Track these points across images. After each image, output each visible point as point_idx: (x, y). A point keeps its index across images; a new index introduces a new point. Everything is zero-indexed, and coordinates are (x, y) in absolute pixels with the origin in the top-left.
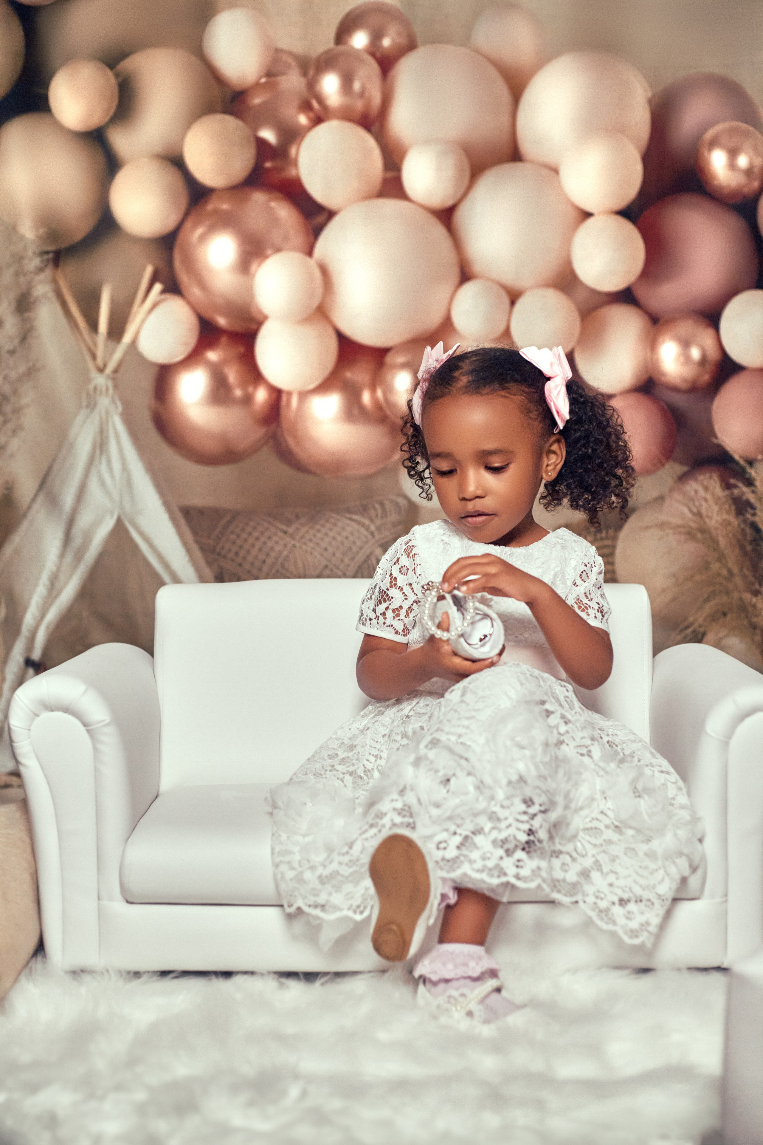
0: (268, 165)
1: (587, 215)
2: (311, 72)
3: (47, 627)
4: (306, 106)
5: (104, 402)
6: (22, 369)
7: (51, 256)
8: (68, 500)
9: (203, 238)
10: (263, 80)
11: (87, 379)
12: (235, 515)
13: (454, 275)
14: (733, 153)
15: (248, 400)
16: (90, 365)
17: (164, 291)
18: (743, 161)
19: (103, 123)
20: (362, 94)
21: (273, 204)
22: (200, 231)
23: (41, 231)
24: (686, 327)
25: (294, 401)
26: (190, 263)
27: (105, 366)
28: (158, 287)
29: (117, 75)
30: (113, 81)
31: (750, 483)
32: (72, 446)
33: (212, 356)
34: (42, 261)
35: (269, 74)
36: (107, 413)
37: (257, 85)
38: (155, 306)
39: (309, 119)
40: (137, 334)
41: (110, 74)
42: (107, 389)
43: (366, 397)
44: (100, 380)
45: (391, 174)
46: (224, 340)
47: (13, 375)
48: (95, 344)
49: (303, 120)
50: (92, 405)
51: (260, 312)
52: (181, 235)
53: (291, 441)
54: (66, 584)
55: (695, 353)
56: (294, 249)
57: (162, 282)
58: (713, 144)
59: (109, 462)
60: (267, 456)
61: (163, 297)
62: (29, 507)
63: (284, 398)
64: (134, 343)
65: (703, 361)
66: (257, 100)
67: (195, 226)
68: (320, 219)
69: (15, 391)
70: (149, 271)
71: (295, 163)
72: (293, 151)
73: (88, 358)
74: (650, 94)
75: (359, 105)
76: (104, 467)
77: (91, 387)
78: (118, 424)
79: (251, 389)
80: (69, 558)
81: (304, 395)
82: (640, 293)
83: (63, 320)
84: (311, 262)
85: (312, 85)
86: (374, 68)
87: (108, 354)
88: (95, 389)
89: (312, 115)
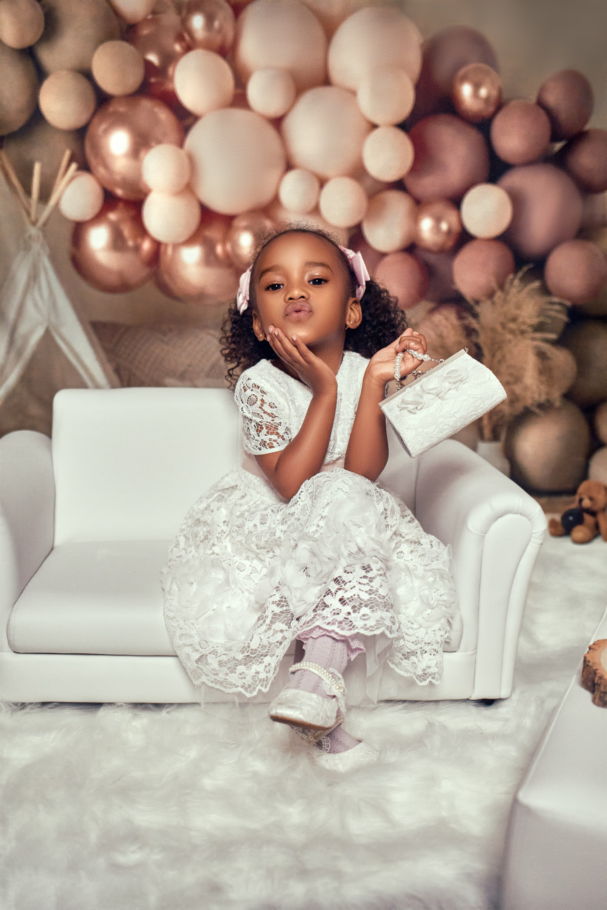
0: (153, 80)
1: (374, 126)
2: (184, 12)
4: (180, 38)
5: (36, 247)
8: (11, 315)
9: (106, 132)
10: (150, 17)
11: (24, 230)
12: (128, 328)
13: (282, 165)
14: (477, 87)
15: (137, 248)
16: (26, 219)
17: (78, 169)
18: (483, 92)
19: (33, 43)
20: (220, 30)
21: (156, 109)
22: (103, 127)
24: (439, 208)
25: (170, 251)
26: (97, 149)
27: (37, 220)
28: (74, 166)
29: (43, 7)
30: (40, 12)
31: (475, 316)
32: (14, 276)
33: (113, 216)
35: (154, 12)
36: (39, 254)
37: (145, 20)
38: (72, 179)
39: (182, 47)
40: (59, 199)
41: (38, 6)
42: (38, 238)
43: (219, 249)
44: (33, 231)
45: (239, 91)
46: (121, 205)
48: (29, 204)
49: (178, 48)
50: (27, 248)
51: (146, 186)
52: (91, 129)
53: (166, 278)
54: (11, 371)
55: (444, 226)
56: (170, 142)
57: (77, 161)
58: (464, 79)
59: (40, 288)
60: (150, 287)
61: (78, 173)
63: (162, 248)
64: (57, 205)
65: (449, 232)
66: (145, 31)
67: (100, 123)
68: (188, 121)
70: (67, 154)
71: (171, 79)
72: (170, 70)
73: (24, 214)
74: (421, 41)
75: (218, 40)
76: (36, 294)
77: (27, 235)
78: (46, 262)
79: (139, 240)
80: (12, 355)
81: (177, 246)
82: (410, 183)
84: (182, 153)
85: (185, 23)
86: (229, 11)
87: (39, 212)
88: (30, 237)
89: (184, 44)
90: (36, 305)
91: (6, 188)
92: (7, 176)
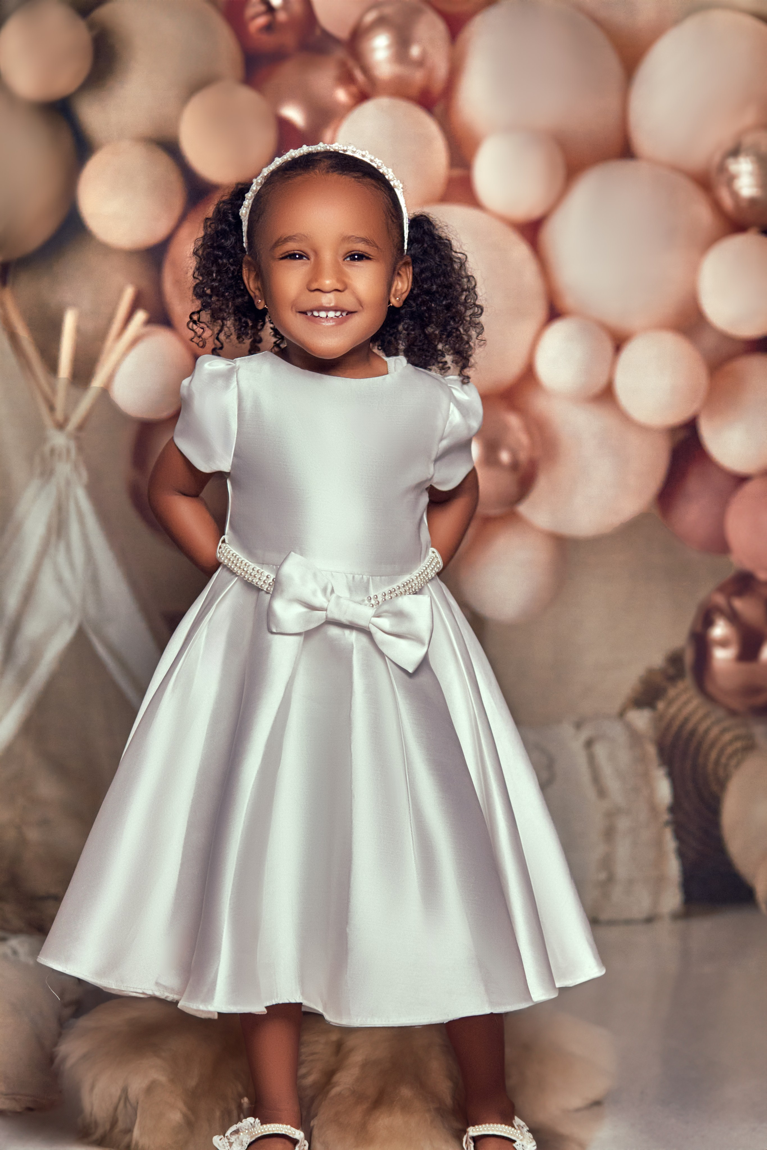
4: (345, 78)
5: (63, 469)
8: (12, 601)
11: (42, 438)
13: (539, 311)
16: (47, 419)
17: (149, 322)
19: (70, 91)
20: (420, 63)
27: (66, 420)
28: (140, 316)
29: (91, 26)
30: (85, 34)
32: (19, 528)
36: (68, 483)
38: (135, 341)
39: (351, 95)
40: (111, 378)
41: (81, 25)
42: (68, 451)
44: (59, 440)
45: (457, 172)
48: (54, 390)
49: (341, 95)
50: (47, 473)
52: (174, 246)
57: (145, 308)
59: (68, 548)
61: (149, 328)
64: (105, 392)
70: (129, 294)
72: (327, 136)
73: (44, 410)
75: (418, 76)
76: (61, 558)
77: (47, 448)
78: (81, 498)
80: (10, 678)
86: (440, 27)
87: (73, 403)
88: (52, 451)
89: (354, 89)
90: (60, 580)
91: (11, 360)
92: (13, 337)
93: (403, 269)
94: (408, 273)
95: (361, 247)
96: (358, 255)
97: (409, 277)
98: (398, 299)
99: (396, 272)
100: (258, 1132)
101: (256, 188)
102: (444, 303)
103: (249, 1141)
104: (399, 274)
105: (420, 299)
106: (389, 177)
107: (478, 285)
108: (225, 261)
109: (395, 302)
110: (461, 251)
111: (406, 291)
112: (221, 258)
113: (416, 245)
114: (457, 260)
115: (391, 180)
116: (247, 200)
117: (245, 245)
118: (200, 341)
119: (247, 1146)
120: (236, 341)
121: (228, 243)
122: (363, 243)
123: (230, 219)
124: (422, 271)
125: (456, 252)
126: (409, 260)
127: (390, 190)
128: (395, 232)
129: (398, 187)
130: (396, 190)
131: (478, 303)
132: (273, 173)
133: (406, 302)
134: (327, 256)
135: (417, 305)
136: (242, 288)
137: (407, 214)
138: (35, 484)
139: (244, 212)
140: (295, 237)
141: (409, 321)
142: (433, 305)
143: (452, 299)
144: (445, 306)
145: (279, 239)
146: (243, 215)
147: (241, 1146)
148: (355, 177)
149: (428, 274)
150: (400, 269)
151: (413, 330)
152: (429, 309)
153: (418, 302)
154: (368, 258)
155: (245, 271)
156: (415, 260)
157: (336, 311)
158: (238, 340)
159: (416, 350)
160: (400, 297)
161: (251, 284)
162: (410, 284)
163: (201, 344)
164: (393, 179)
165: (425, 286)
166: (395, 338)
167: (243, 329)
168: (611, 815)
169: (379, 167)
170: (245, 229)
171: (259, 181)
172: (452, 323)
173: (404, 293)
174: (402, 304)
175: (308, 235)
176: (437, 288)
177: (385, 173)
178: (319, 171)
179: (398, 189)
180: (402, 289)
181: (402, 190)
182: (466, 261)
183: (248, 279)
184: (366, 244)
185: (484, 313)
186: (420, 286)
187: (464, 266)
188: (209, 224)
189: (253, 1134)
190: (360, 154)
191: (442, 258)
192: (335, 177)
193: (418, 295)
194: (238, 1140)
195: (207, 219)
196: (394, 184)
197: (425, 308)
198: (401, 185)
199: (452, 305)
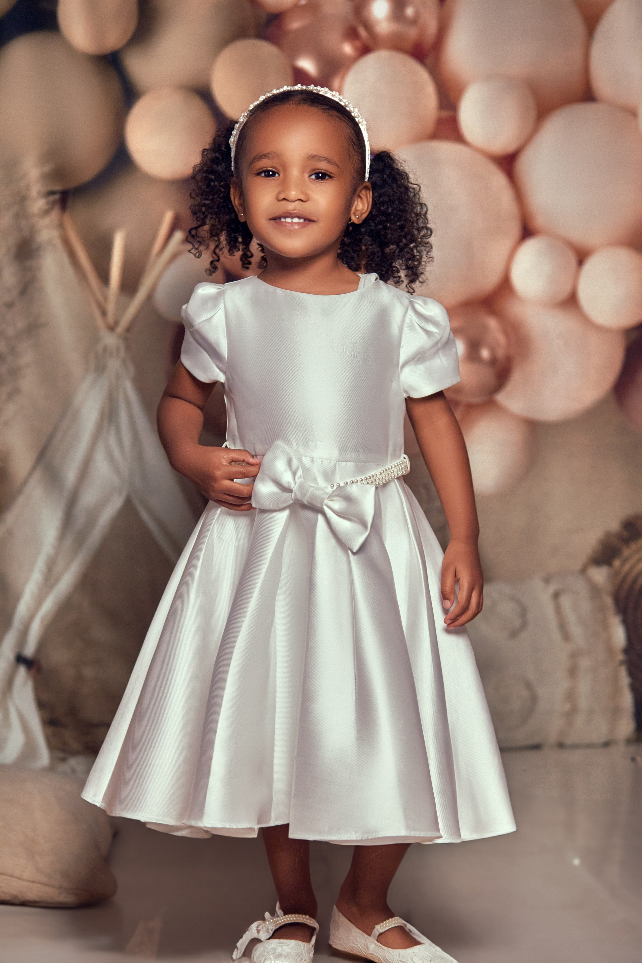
3: (43, 619)
4: (351, 33)
5: (114, 365)
6: (21, 324)
7: (57, 197)
8: (71, 474)
10: (303, 2)
11: (95, 339)
13: (514, 230)
16: (100, 323)
17: (185, 241)
19: (118, 47)
20: (414, 21)
23: (47, 169)
27: (116, 323)
28: (179, 236)
32: (76, 414)
34: (48, 203)
36: (117, 378)
37: (296, 7)
38: (175, 256)
39: (355, 48)
42: (118, 350)
44: (110, 340)
45: (445, 114)
47: (10, 331)
48: (106, 298)
49: (348, 49)
50: (101, 368)
54: (64, 571)
57: (183, 229)
59: (119, 433)
61: (182, 247)
62: (25, 482)
64: (149, 297)
66: (296, 24)
69: (13, 350)
70: (168, 218)
72: (335, 84)
73: (97, 314)
75: (412, 33)
76: (112, 440)
77: (100, 347)
78: (129, 389)
80: (69, 541)
83: (70, 271)
85: (359, 10)
87: (121, 309)
88: (105, 349)
89: (358, 44)
90: (110, 458)
93: (364, 192)
94: (369, 197)
95: (323, 166)
96: (322, 173)
97: (369, 201)
98: (357, 217)
99: (357, 193)
100: (281, 921)
101: (243, 120)
102: (398, 224)
103: (274, 928)
104: (359, 196)
105: (378, 219)
106: (354, 114)
107: (429, 212)
108: (216, 184)
109: (355, 219)
110: (417, 183)
111: (366, 212)
112: (213, 181)
113: (377, 175)
114: (411, 190)
115: (356, 116)
116: (236, 130)
117: (233, 168)
118: (197, 253)
119: (272, 932)
120: (228, 254)
121: (220, 168)
122: (325, 162)
123: (223, 148)
124: (380, 196)
125: (411, 183)
126: (369, 185)
127: (355, 126)
128: (356, 159)
129: (362, 123)
130: (360, 125)
131: (428, 226)
132: (257, 107)
133: (366, 221)
134: (295, 172)
135: (375, 223)
136: (230, 207)
137: (369, 147)
138: (90, 378)
139: (233, 140)
140: (268, 155)
141: (368, 238)
142: (388, 225)
143: (405, 220)
144: (399, 226)
145: (256, 157)
146: (231, 143)
147: (267, 933)
148: (323, 109)
149: (386, 199)
150: (360, 191)
151: (371, 245)
152: (385, 228)
153: (376, 222)
154: (330, 177)
155: (232, 191)
156: (374, 186)
157: (299, 218)
158: (229, 253)
159: (374, 265)
160: (360, 216)
161: (236, 202)
162: (370, 206)
163: (197, 255)
164: (358, 116)
165: (382, 208)
166: (358, 255)
167: (232, 243)
168: (574, 656)
169: (346, 106)
170: (233, 155)
171: (246, 114)
172: (404, 240)
173: (364, 213)
174: (361, 222)
175: (279, 153)
176: (392, 210)
177: (351, 111)
178: (293, 103)
179: (362, 125)
180: (362, 210)
181: (365, 126)
182: (419, 191)
183: (234, 197)
184: (328, 163)
185: (433, 235)
186: (378, 208)
187: (419, 194)
188: (206, 153)
189: (277, 923)
190: (331, 94)
191: (399, 186)
192: (305, 107)
193: (377, 216)
194: (264, 928)
195: (205, 149)
196: (359, 120)
197: (381, 226)
198: (365, 123)
199: (405, 226)
